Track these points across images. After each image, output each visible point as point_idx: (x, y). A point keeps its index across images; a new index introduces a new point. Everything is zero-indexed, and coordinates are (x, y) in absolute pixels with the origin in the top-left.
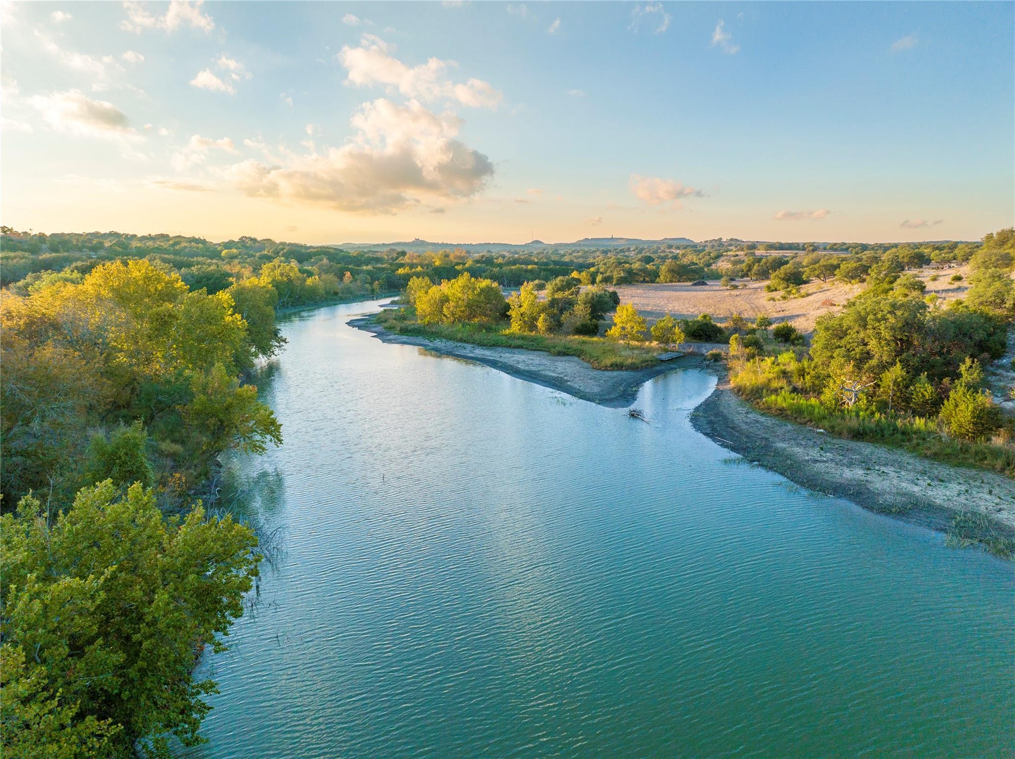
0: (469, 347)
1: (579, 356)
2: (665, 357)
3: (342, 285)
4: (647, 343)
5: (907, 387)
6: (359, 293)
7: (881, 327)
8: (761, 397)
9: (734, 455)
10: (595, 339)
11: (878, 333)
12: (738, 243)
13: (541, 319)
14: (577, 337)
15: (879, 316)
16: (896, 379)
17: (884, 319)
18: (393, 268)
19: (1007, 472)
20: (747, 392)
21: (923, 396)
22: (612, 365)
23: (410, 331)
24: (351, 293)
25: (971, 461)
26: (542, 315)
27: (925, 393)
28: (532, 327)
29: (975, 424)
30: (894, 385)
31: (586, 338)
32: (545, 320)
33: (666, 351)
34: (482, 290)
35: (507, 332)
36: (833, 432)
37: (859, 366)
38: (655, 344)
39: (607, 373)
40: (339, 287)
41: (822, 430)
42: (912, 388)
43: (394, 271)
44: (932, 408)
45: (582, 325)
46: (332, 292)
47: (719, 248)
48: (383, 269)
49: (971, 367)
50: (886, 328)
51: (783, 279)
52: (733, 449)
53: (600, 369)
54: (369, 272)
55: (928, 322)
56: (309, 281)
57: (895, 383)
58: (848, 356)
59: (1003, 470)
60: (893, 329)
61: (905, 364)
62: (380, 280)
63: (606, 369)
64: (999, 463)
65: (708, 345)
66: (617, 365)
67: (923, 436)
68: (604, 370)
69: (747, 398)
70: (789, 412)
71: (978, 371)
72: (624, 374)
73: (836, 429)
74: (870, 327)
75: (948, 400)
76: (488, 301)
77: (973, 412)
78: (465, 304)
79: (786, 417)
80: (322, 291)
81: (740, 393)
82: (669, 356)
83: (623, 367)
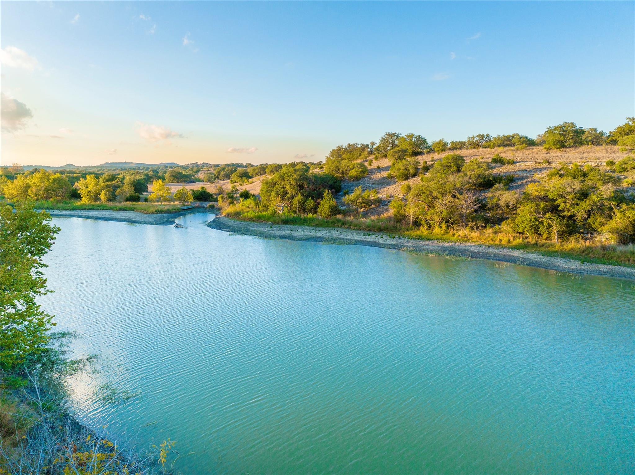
1: (134, 210)
2: (184, 208)
4: (173, 203)
5: (303, 203)
7: (291, 179)
8: (240, 215)
11: (289, 182)
12: (207, 165)
13: (102, 194)
14: (128, 202)
15: (289, 174)
16: (299, 200)
17: (291, 175)
19: (343, 227)
20: (233, 215)
21: (311, 206)
22: (156, 211)
25: (330, 225)
26: (103, 191)
27: (311, 204)
28: (97, 199)
29: (331, 212)
30: (298, 203)
31: (134, 203)
32: (106, 194)
33: (184, 205)
34: (55, 180)
35: (80, 203)
36: (274, 223)
37: (283, 198)
38: (177, 202)
39: (155, 215)
41: (270, 223)
42: (306, 203)
44: (314, 210)
45: (130, 196)
47: (198, 168)
49: (328, 194)
50: (293, 179)
51: (239, 176)
52: (232, 232)
53: (149, 214)
55: (310, 176)
57: (299, 202)
58: (278, 194)
59: (341, 226)
60: (296, 180)
61: (302, 194)
63: (153, 213)
64: (340, 224)
65: (206, 203)
66: (159, 211)
67: (312, 220)
68: (152, 214)
69: (233, 217)
70: (254, 219)
71: (331, 195)
72: (164, 214)
73: (276, 222)
74: (286, 180)
75: (320, 205)
76: (60, 187)
77: (329, 207)
78: (44, 189)
79: (253, 221)
81: (229, 216)
82: (186, 207)
83: (162, 212)
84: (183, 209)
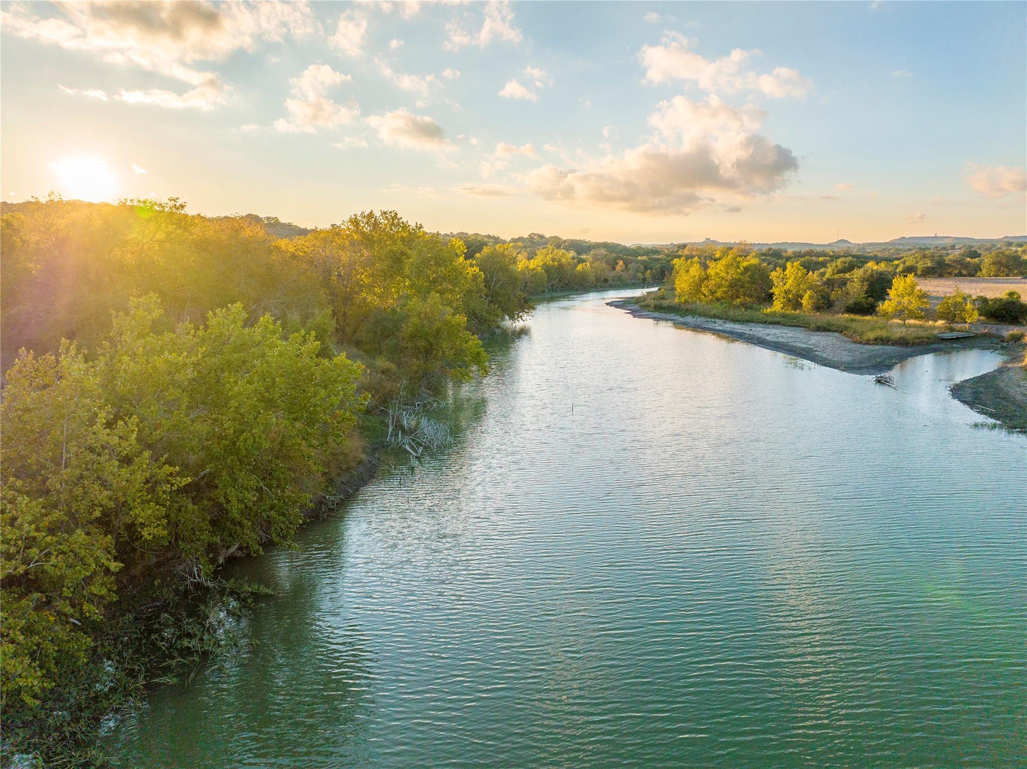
0: (720, 322)
1: (841, 332)
2: (949, 335)
3: (613, 274)
4: (930, 322)
6: (630, 282)
9: (991, 421)
10: (868, 318)
13: (806, 296)
14: (846, 315)
18: (669, 258)
22: (876, 339)
23: (664, 308)
24: (621, 281)
26: (808, 292)
28: (797, 305)
31: (856, 317)
32: (811, 297)
33: (952, 330)
34: (747, 269)
35: (769, 310)
38: (940, 323)
39: (867, 347)
40: (611, 275)
43: (669, 261)
45: (855, 304)
46: (602, 279)
48: (658, 260)
52: (992, 415)
53: (860, 343)
54: (643, 262)
56: (580, 267)
62: (654, 271)
63: (868, 342)
65: (1010, 328)
66: (881, 339)
68: (864, 344)
72: (889, 349)
76: (753, 281)
78: (727, 284)
80: (592, 278)
82: (954, 335)
83: (888, 341)
84: (943, 339)
